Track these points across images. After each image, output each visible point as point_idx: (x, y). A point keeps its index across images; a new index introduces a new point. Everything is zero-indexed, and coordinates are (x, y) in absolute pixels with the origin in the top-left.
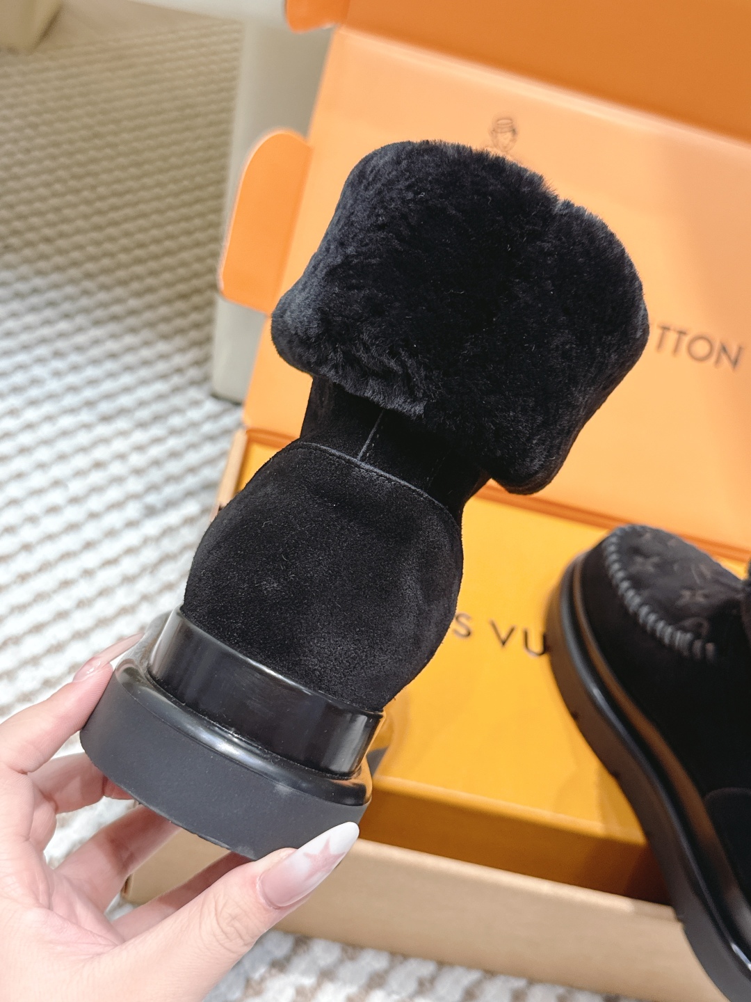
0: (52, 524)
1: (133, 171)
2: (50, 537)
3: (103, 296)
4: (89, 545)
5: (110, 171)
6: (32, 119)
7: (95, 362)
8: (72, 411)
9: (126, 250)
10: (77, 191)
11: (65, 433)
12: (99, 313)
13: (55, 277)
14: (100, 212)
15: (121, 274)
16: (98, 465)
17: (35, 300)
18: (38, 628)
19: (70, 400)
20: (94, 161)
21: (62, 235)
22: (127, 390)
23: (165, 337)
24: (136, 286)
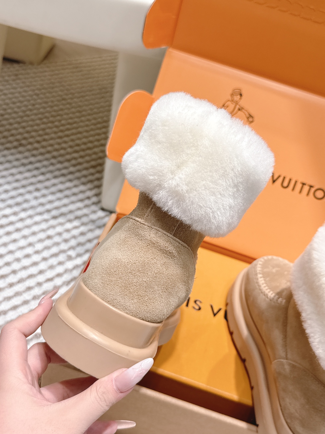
0: (26, 262)
1: (78, 114)
2: (25, 268)
3: (59, 166)
4: (41, 272)
5: (68, 114)
6: (37, 92)
7: (53, 193)
8: (41, 214)
9: (71, 147)
10: (52, 122)
11: (36, 223)
12: (57, 173)
13: (40, 158)
14: (62, 131)
15: (68, 157)
16: (49, 237)
17: (30, 167)
18: (15, 308)
19: (40, 209)
20: (62, 110)
21: (45, 140)
22: (65, 205)
23: (84, 184)
24: (74, 162)
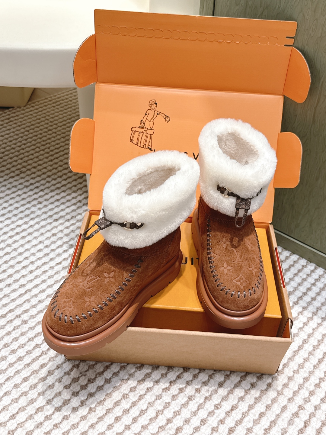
0: (40, 255)
1: (63, 140)
2: (39, 259)
3: (54, 182)
4: (51, 259)
5: (54, 141)
6: (28, 129)
7: (52, 203)
8: (45, 219)
9: (61, 166)
10: (43, 150)
11: (42, 227)
12: (53, 188)
13: (38, 179)
14: (51, 156)
15: (60, 174)
16: (54, 235)
17: (32, 187)
18: (37, 286)
19: (44, 216)
20: (49, 139)
21: (39, 165)
22: (62, 210)
23: (74, 192)
24: (65, 177)
